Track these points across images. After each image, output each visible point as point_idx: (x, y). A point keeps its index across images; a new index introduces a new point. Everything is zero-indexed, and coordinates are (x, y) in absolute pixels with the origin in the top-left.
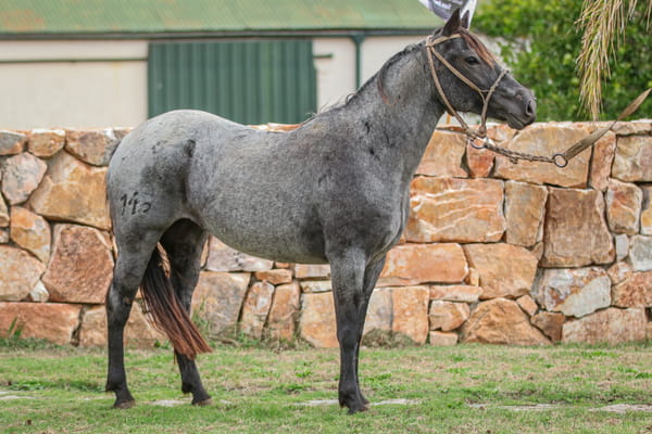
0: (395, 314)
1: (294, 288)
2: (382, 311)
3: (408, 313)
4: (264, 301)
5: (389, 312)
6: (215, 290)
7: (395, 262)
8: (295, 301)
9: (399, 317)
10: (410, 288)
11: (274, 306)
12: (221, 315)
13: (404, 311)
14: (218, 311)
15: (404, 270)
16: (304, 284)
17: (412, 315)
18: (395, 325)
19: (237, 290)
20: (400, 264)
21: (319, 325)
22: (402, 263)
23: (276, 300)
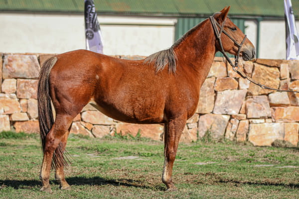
0: (286, 133)
1: (247, 121)
2: (280, 132)
3: (290, 133)
4: (235, 126)
5: (283, 132)
6: (216, 121)
7: (286, 113)
8: (247, 127)
9: (287, 134)
10: (292, 124)
11: (239, 128)
12: (218, 131)
13: (289, 132)
14: (217, 129)
15: (289, 117)
16: (250, 120)
17: (292, 134)
18: (285, 137)
19: (224, 121)
20: (288, 114)
21: (256, 136)
22: (289, 113)
23: (239, 126)
